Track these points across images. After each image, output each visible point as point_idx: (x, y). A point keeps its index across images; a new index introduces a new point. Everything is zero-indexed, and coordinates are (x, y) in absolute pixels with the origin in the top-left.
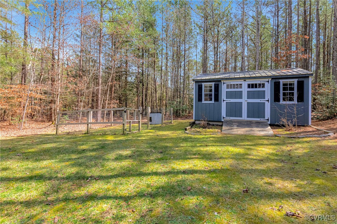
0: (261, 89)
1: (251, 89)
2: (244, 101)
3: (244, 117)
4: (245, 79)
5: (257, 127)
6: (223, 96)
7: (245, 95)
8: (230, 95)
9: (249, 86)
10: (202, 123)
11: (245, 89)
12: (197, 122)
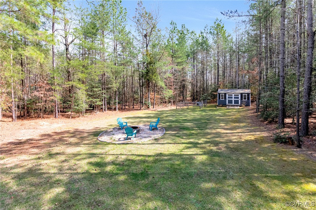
0: (238, 96)
1: (235, 96)
2: (233, 99)
3: (233, 104)
4: (233, 93)
5: (236, 106)
6: (227, 98)
7: (233, 98)
8: (229, 97)
9: (234, 95)
10: (221, 105)
11: (233, 96)
12: (219, 105)
